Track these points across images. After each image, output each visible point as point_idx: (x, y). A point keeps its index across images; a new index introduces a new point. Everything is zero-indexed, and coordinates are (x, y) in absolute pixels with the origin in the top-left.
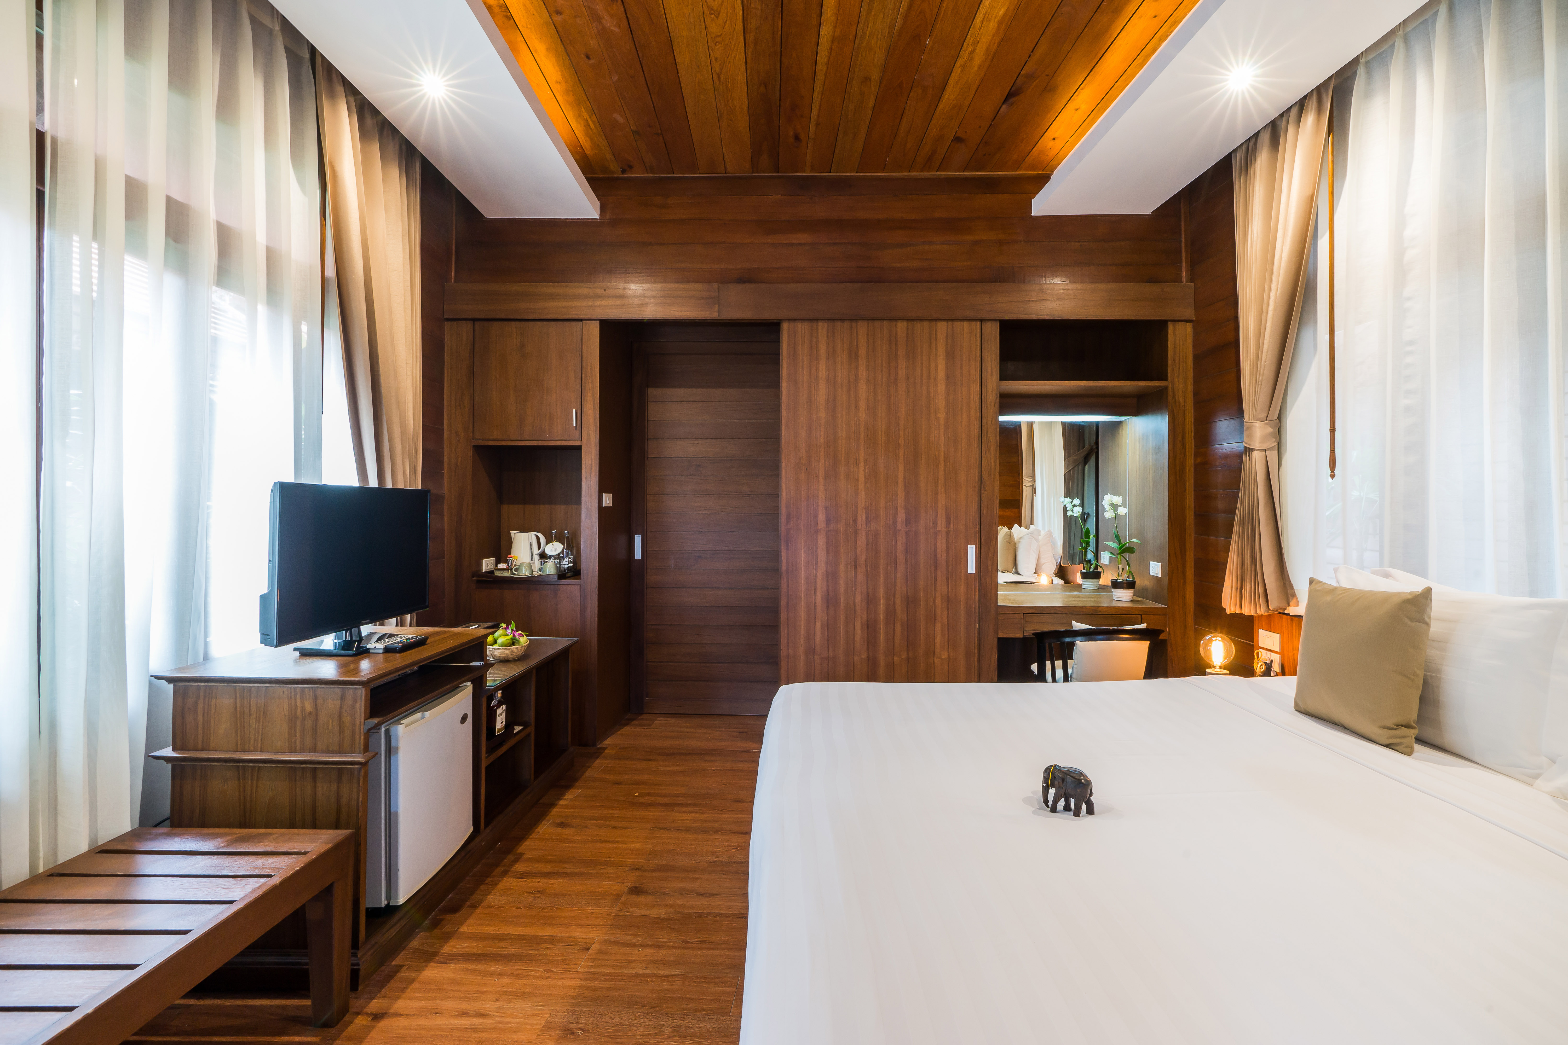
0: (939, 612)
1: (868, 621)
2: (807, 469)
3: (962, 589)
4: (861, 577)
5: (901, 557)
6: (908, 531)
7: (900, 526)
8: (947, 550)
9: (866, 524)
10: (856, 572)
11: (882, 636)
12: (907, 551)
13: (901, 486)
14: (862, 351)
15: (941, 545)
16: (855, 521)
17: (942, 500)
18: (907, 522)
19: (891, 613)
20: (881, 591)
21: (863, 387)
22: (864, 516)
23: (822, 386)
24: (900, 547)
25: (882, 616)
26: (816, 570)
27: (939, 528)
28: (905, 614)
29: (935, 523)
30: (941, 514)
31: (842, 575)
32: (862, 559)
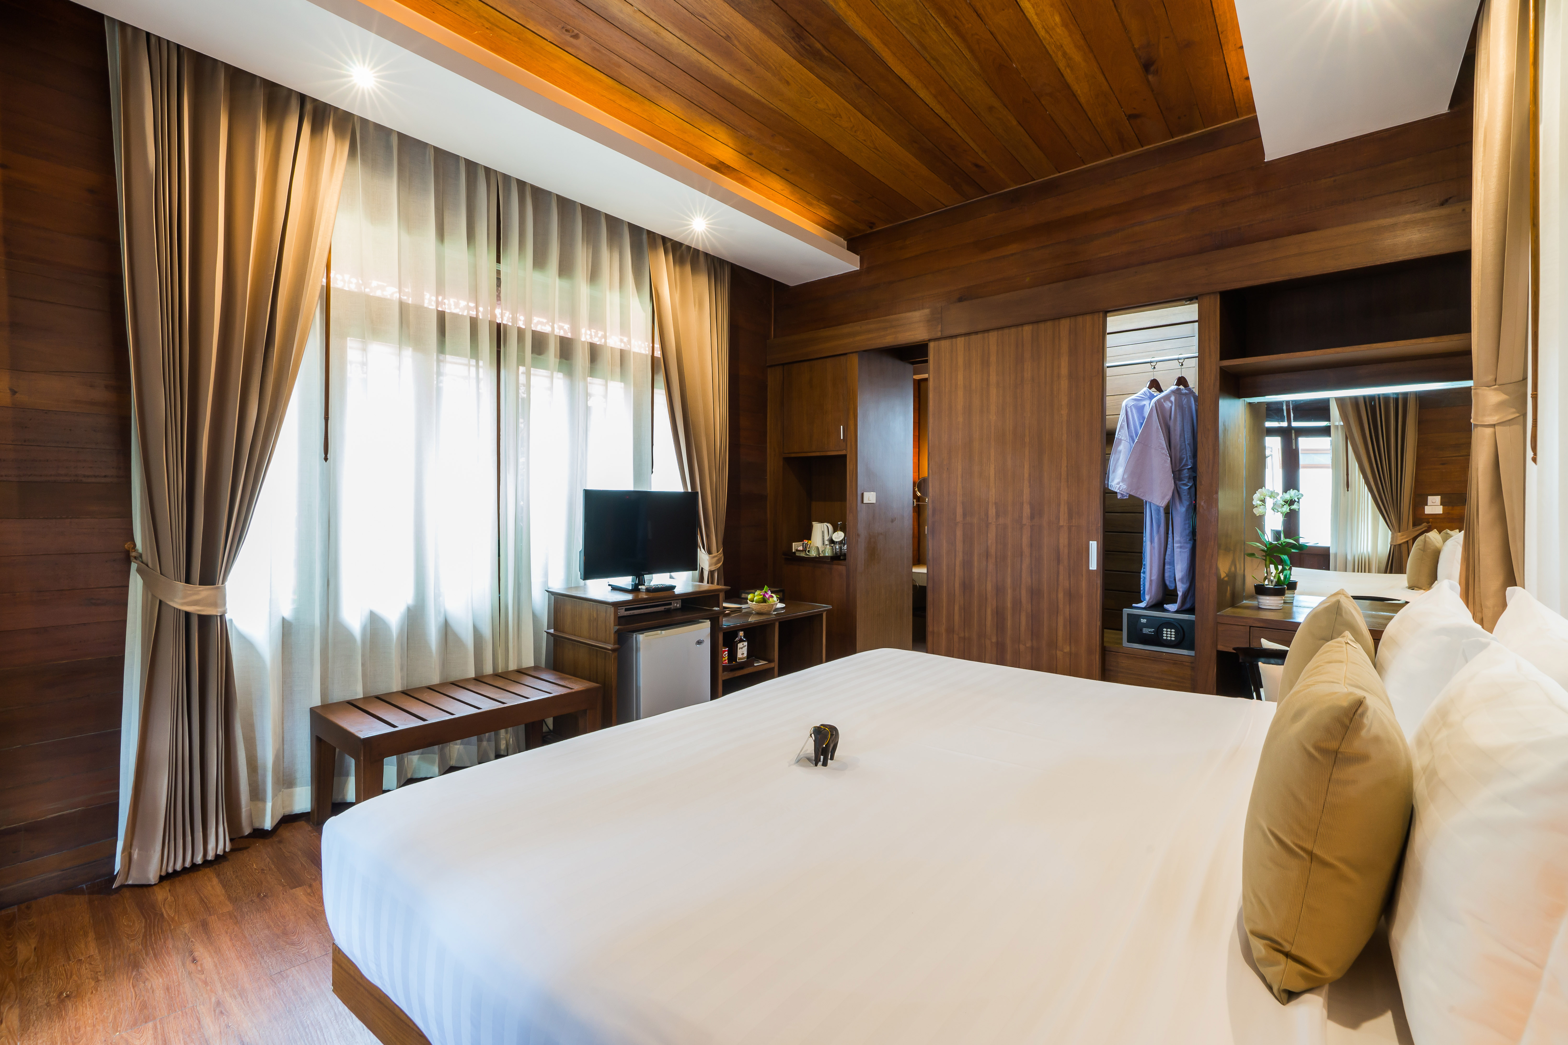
0: (1061, 606)
1: (997, 607)
2: (948, 469)
3: (1084, 584)
4: (991, 567)
5: (1026, 550)
6: (1033, 525)
7: (1026, 521)
8: (1069, 545)
9: (996, 519)
10: (987, 561)
11: (1009, 623)
12: (1031, 545)
13: (1026, 483)
14: (993, 359)
15: (1063, 540)
16: (987, 515)
17: (1064, 495)
18: (1032, 517)
19: (1017, 603)
20: (1009, 581)
21: (993, 391)
22: (994, 511)
23: (960, 393)
24: (1025, 540)
25: (1009, 605)
26: (955, 559)
27: (1061, 523)
28: (1030, 605)
29: (1058, 518)
30: (1064, 509)
31: (976, 564)
32: (993, 551)
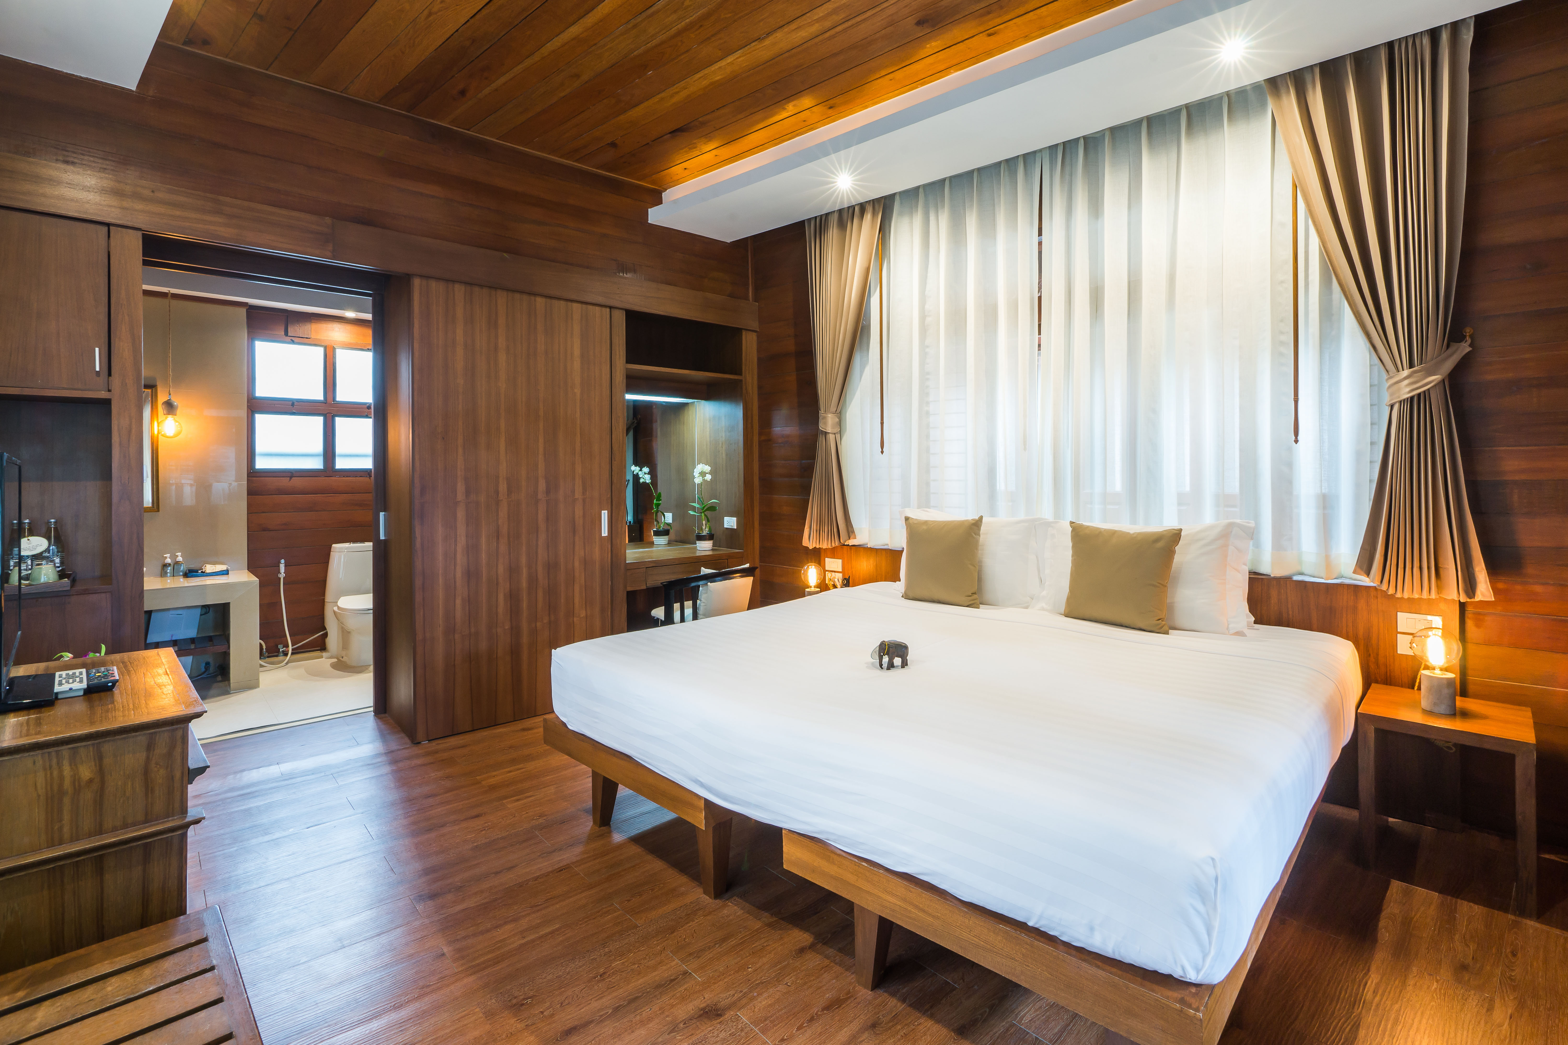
0: (577, 574)
1: (510, 591)
2: (443, 438)
3: (597, 550)
4: (503, 548)
5: (542, 526)
6: (549, 499)
7: (541, 496)
8: (584, 516)
9: (508, 495)
10: (498, 543)
11: (525, 604)
12: (547, 519)
13: (541, 457)
14: (502, 321)
15: (579, 512)
16: (497, 492)
17: (579, 470)
18: (548, 492)
19: (533, 580)
20: (524, 560)
21: (502, 357)
22: (505, 486)
23: (460, 351)
24: (541, 516)
25: (524, 584)
26: (456, 545)
27: (577, 496)
28: (547, 580)
29: (573, 492)
30: (578, 483)
31: (484, 547)
32: (504, 530)
